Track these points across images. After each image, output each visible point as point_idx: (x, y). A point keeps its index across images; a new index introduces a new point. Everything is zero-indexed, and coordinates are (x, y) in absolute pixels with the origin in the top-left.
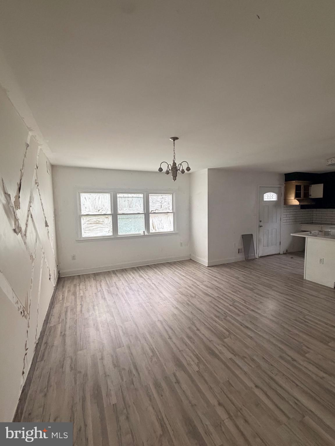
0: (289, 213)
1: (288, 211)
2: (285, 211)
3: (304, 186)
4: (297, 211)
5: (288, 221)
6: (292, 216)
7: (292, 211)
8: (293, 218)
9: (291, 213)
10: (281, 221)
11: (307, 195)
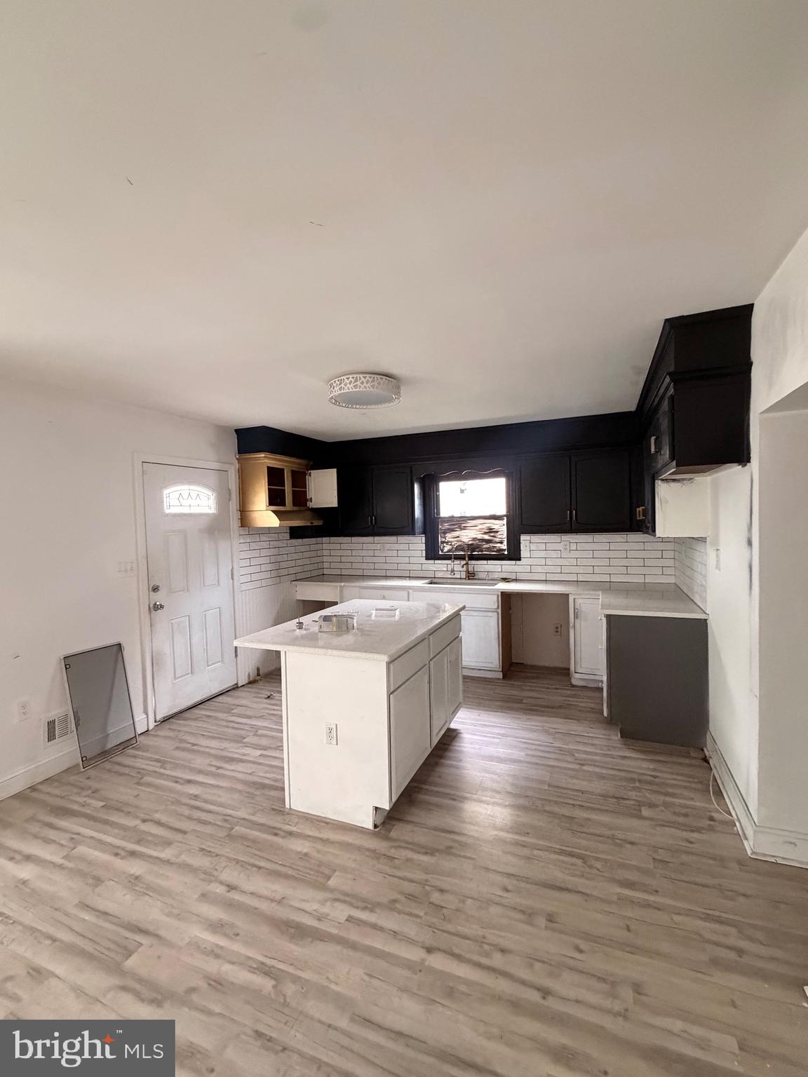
0: (256, 554)
1: (254, 546)
2: (246, 547)
3: (294, 473)
4: (280, 544)
5: (254, 577)
6: (267, 560)
7: (265, 545)
8: (269, 567)
9: (264, 552)
10: (232, 579)
11: (301, 498)
